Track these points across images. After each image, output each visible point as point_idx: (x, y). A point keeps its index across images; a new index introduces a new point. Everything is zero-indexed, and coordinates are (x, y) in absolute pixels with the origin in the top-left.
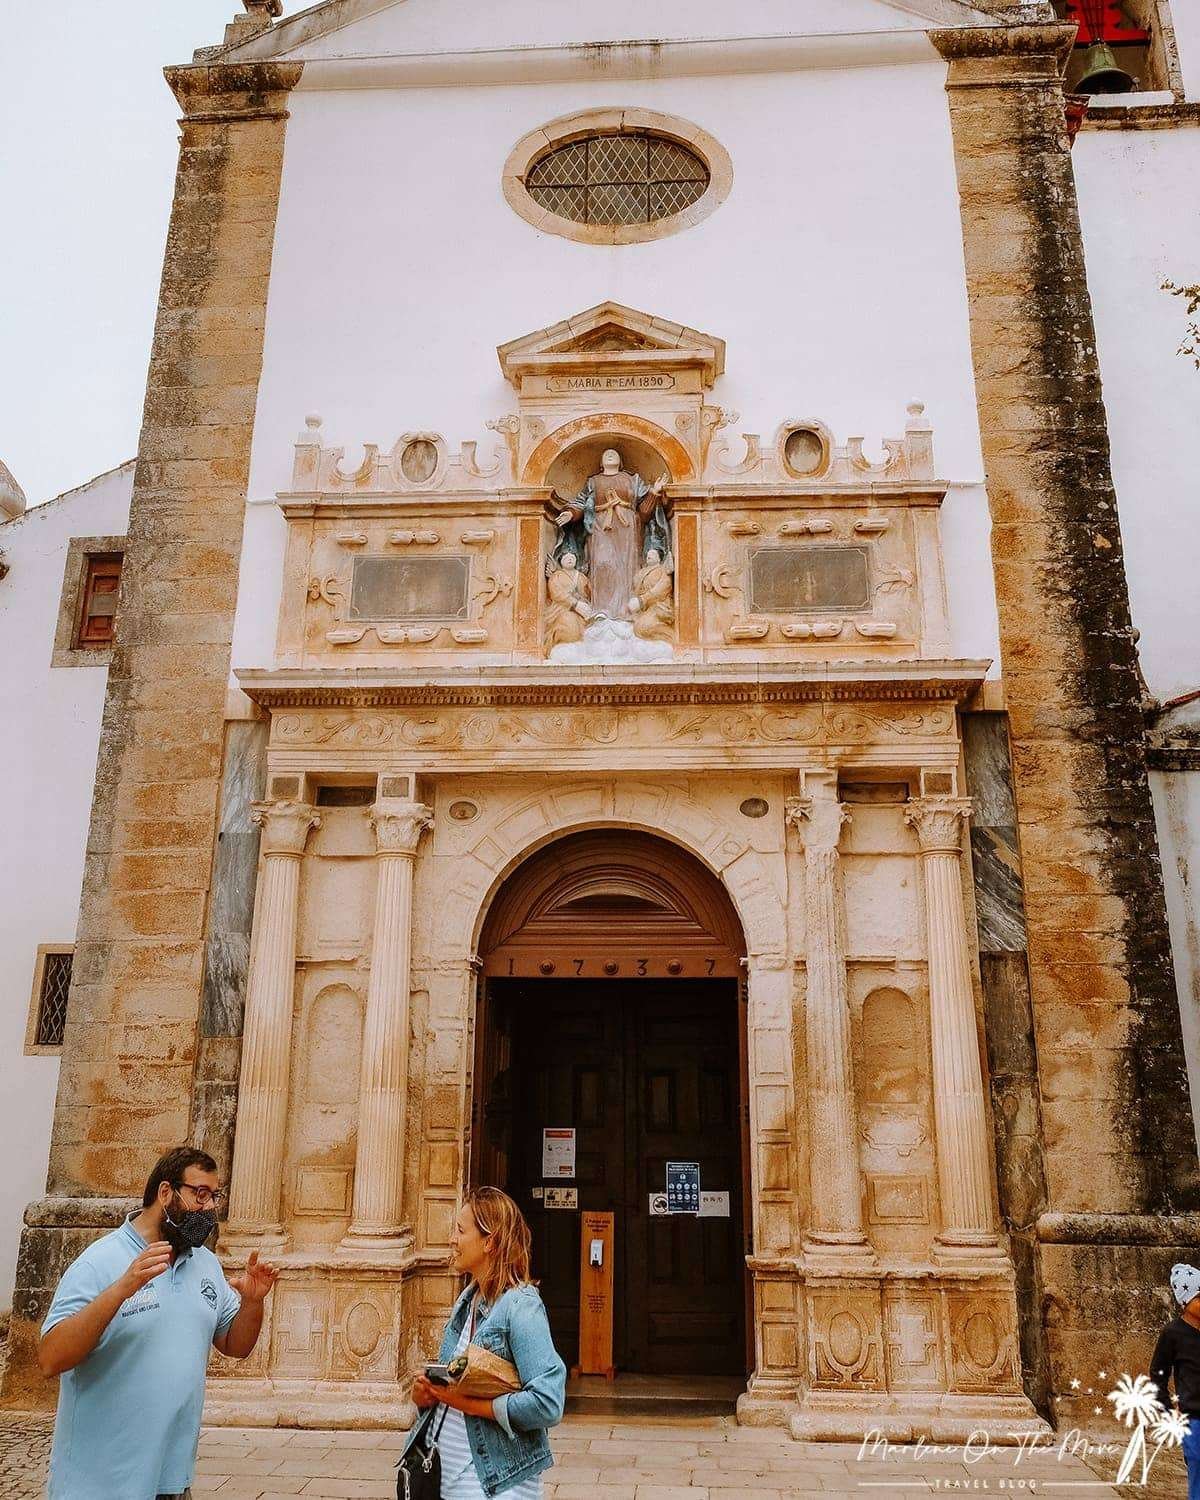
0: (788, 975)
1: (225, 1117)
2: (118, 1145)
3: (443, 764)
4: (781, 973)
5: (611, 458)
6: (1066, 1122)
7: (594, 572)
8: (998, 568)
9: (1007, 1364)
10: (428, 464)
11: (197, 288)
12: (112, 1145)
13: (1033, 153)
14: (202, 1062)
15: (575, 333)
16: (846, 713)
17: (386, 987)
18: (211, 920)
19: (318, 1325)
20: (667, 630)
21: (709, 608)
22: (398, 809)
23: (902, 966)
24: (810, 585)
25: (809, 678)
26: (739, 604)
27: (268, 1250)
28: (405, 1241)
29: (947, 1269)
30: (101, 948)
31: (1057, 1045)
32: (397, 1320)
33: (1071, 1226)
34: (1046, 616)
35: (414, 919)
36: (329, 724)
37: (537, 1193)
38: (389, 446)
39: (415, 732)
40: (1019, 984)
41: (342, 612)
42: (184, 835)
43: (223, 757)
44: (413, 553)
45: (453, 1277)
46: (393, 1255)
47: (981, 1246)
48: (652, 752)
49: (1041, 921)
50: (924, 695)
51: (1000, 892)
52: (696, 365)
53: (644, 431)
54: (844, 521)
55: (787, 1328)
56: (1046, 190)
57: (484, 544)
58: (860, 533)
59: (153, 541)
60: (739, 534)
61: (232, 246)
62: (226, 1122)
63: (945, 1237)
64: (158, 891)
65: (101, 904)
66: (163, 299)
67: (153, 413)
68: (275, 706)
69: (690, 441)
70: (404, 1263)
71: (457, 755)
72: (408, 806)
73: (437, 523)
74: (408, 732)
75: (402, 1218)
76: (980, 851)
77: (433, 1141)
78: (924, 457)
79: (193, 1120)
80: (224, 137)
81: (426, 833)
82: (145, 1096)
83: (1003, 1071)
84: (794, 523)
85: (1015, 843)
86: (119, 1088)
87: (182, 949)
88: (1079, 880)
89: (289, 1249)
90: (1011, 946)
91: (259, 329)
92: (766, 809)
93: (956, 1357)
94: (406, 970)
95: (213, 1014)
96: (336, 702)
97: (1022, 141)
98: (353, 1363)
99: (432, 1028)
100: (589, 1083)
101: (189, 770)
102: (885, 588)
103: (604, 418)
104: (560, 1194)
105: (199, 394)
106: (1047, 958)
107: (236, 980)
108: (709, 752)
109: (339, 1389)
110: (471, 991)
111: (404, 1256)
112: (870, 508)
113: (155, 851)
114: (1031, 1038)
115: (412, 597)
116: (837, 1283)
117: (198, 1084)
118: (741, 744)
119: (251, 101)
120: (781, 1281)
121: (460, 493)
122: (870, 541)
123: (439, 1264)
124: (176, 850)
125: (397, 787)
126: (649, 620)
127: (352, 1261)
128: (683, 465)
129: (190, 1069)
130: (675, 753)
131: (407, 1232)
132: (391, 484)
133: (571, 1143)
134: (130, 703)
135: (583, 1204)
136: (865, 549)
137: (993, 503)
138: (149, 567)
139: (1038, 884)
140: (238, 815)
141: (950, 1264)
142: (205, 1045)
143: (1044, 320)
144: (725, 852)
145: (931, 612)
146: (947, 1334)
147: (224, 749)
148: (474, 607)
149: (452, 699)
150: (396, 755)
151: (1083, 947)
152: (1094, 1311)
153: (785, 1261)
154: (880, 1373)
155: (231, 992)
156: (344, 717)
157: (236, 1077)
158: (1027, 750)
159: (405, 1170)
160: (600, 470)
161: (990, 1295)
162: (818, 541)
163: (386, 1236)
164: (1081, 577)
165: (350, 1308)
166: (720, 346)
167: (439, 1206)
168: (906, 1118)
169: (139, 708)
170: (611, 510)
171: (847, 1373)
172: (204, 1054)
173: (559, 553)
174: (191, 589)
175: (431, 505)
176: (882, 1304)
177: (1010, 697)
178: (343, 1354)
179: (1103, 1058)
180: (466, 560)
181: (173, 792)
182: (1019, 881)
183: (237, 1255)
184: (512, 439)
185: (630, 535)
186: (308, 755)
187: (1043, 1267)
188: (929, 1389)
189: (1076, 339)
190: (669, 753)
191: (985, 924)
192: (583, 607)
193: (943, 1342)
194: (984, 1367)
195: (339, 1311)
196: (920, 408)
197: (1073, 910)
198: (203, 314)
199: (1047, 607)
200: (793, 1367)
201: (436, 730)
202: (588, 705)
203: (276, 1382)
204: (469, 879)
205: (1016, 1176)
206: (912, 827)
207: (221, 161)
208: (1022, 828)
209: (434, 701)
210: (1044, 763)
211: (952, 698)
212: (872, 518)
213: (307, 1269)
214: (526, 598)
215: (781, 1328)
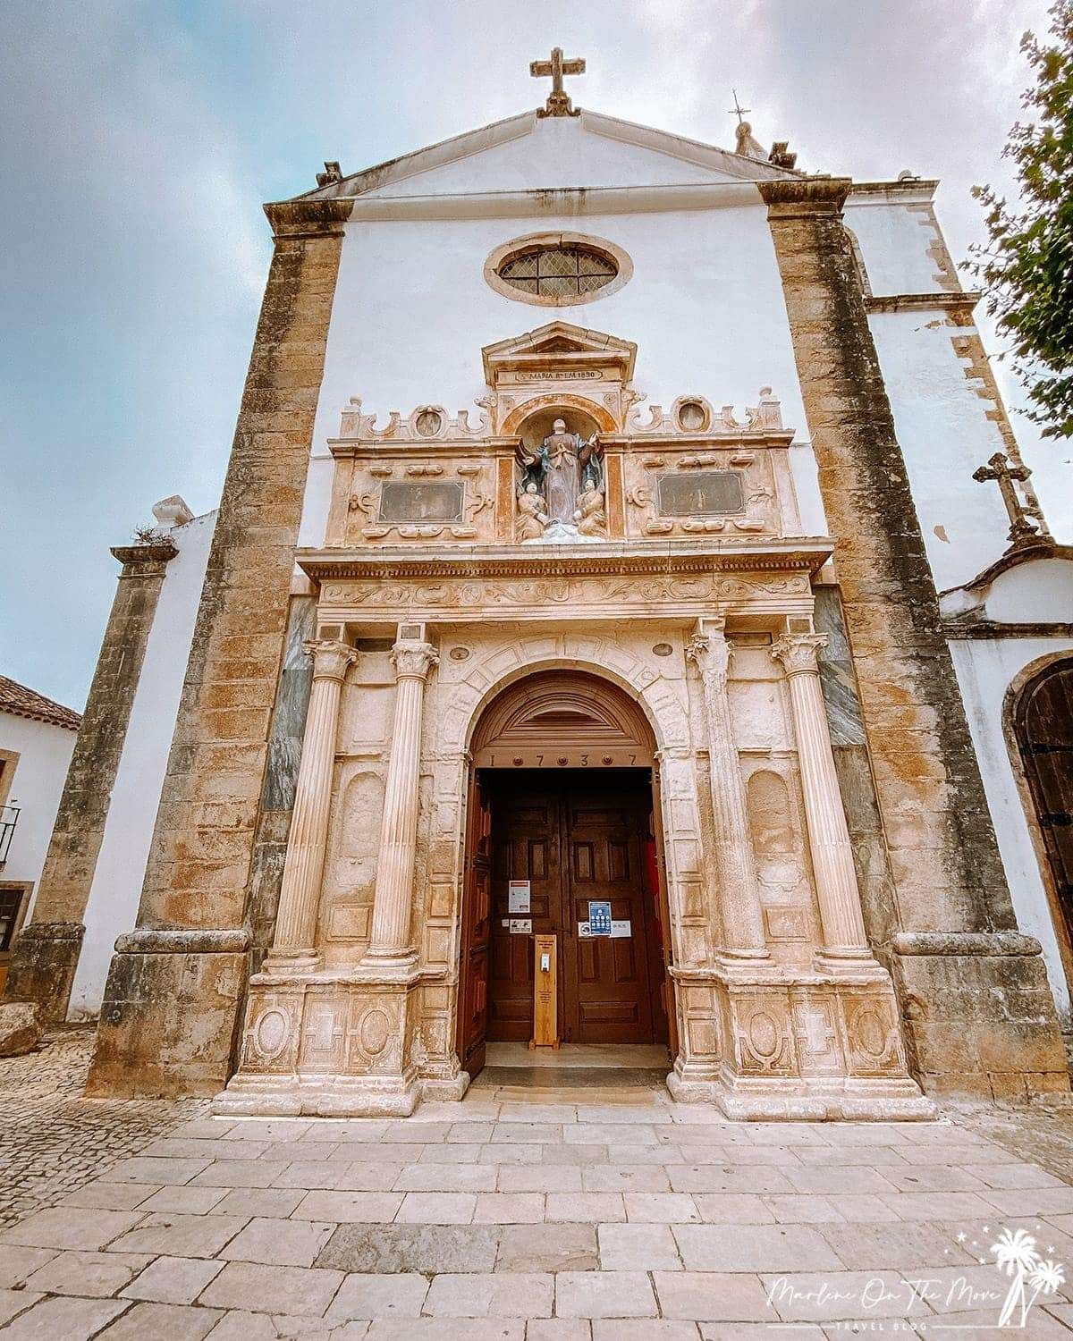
0: (692, 762)
1: (277, 869)
2: (193, 891)
3: (446, 617)
4: (687, 761)
5: (559, 424)
6: (910, 866)
7: (549, 496)
8: (824, 494)
9: (894, 1052)
10: (435, 426)
11: (281, 332)
12: (189, 891)
13: (827, 255)
14: (262, 829)
15: (535, 342)
16: (731, 580)
17: (400, 773)
18: (274, 728)
19: (338, 1029)
20: (602, 530)
21: (630, 514)
22: (413, 647)
23: (775, 755)
24: (700, 498)
25: (706, 552)
26: (651, 511)
27: (301, 969)
28: (411, 960)
29: (841, 977)
30: (191, 749)
31: (897, 810)
32: (402, 1024)
33: (923, 942)
34: (861, 524)
35: (423, 726)
36: (364, 590)
37: (505, 923)
38: (407, 413)
39: (424, 595)
40: (863, 767)
41: (372, 518)
42: (256, 670)
43: (288, 619)
44: (423, 480)
45: (448, 986)
46: (401, 973)
47: (863, 959)
48: (594, 607)
49: (877, 722)
50: (787, 566)
51: (843, 704)
52: (617, 363)
53: (583, 404)
54: (723, 458)
55: (707, 1023)
56: (837, 275)
57: (474, 474)
58: (734, 464)
59: (244, 482)
60: (650, 466)
61: (306, 307)
62: (277, 873)
63: (829, 951)
64: (235, 709)
65: (191, 718)
66: (258, 338)
67: (249, 405)
68: (323, 578)
69: (614, 410)
70: (409, 978)
71: (457, 610)
72: (420, 644)
73: (441, 462)
74: (420, 595)
75: (410, 942)
76: (826, 677)
77: (435, 883)
78: (776, 417)
79: (252, 870)
80: (302, 247)
81: (433, 667)
82: (215, 854)
83: (857, 829)
84: (688, 459)
85: (852, 670)
86: (197, 848)
87: (250, 748)
88: (901, 695)
89: (319, 968)
90: (854, 741)
91: (322, 355)
92: (671, 650)
93: (852, 1048)
94: (417, 759)
95: (272, 795)
96: (368, 574)
97: (819, 248)
98: (367, 1060)
99: (435, 800)
100: (538, 852)
101: (262, 628)
102: (754, 499)
103: (555, 397)
104: (520, 922)
105: (280, 393)
106: (883, 748)
107: (291, 770)
108: (632, 607)
109: (353, 1082)
110: (464, 776)
111: (410, 972)
112: (740, 449)
113: (234, 681)
114: (875, 805)
115: (423, 509)
116: (754, 989)
117: (258, 845)
118: (656, 601)
119: (320, 228)
120: (702, 987)
121: (457, 441)
122: (740, 469)
123: (438, 977)
124: (250, 681)
125: (412, 632)
126: (589, 522)
127: (367, 977)
128: (610, 424)
129: (252, 834)
130: (610, 607)
131: (414, 952)
132: (409, 435)
133: (528, 890)
134: (222, 584)
135: (535, 930)
136: (739, 474)
137: (818, 455)
138: (240, 498)
139: (871, 697)
140: (297, 658)
141: (841, 973)
142: (265, 817)
143: (844, 347)
144: (644, 679)
145: (787, 514)
146: (844, 1030)
147: (289, 614)
148: (467, 515)
149: (452, 572)
150: (411, 611)
151: (908, 741)
152: (947, 1007)
153: (704, 971)
154: (793, 1062)
155: (287, 779)
156: (375, 586)
157: (286, 840)
158: (855, 609)
159: (412, 905)
160: (552, 433)
161: (876, 998)
162: (705, 470)
163: (395, 957)
164: (883, 499)
165: (364, 1015)
166: (633, 349)
167: (439, 932)
168: (786, 863)
169: (229, 587)
170: (560, 456)
171: (767, 1062)
172: (264, 824)
173: (525, 484)
174: (270, 511)
175: (437, 450)
176: (790, 1006)
177: (840, 575)
178: (358, 1053)
179: (931, 819)
180: (461, 485)
181: (250, 642)
182: (857, 697)
183: (275, 974)
184: (493, 411)
185: (574, 471)
186: (348, 611)
187: (905, 973)
188: (831, 1074)
189: (865, 358)
190: (606, 607)
191: (832, 727)
192: (542, 516)
193: (841, 1036)
194: (875, 1055)
195: (356, 1018)
196: (769, 391)
197: (898, 715)
198: (284, 346)
199: (861, 518)
200: (712, 1055)
201: (440, 594)
202: (548, 576)
203: (302, 1076)
204: (462, 699)
205: (874, 905)
206: (778, 660)
207: (299, 260)
208: (856, 660)
209: (439, 573)
210: (868, 617)
211: (808, 568)
212: (742, 454)
213: (331, 984)
214: (503, 509)
215: (703, 1023)
